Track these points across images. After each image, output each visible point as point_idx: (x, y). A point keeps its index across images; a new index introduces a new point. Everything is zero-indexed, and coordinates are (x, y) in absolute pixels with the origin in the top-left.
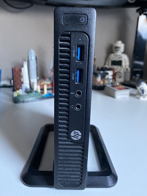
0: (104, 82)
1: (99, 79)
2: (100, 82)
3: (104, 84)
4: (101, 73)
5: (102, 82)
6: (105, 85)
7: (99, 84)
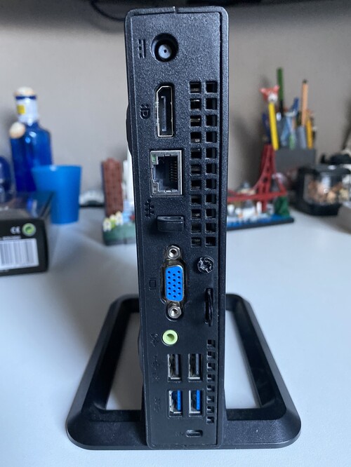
0: (338, 193)
1: (324, 186)
2: (327, 194)
3: (337, 199)
4: (331, 171)
5: (332, 196)
6: (340, 202)
7: (325, 201)
